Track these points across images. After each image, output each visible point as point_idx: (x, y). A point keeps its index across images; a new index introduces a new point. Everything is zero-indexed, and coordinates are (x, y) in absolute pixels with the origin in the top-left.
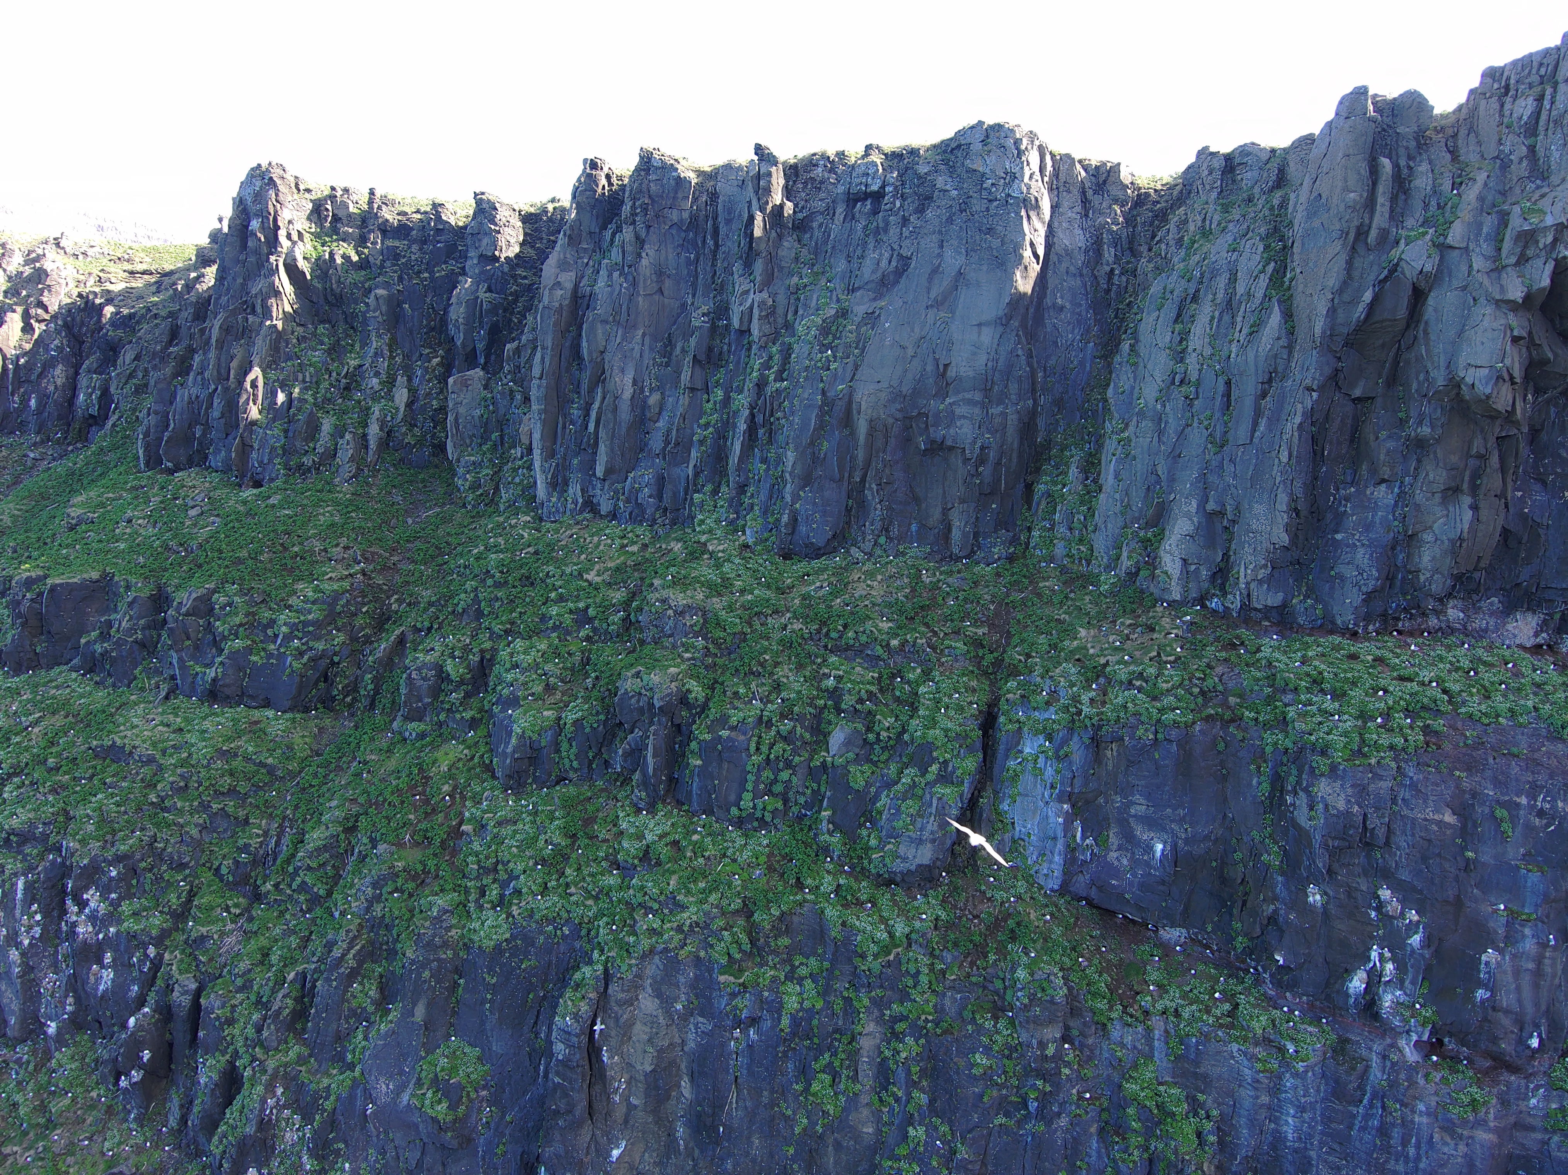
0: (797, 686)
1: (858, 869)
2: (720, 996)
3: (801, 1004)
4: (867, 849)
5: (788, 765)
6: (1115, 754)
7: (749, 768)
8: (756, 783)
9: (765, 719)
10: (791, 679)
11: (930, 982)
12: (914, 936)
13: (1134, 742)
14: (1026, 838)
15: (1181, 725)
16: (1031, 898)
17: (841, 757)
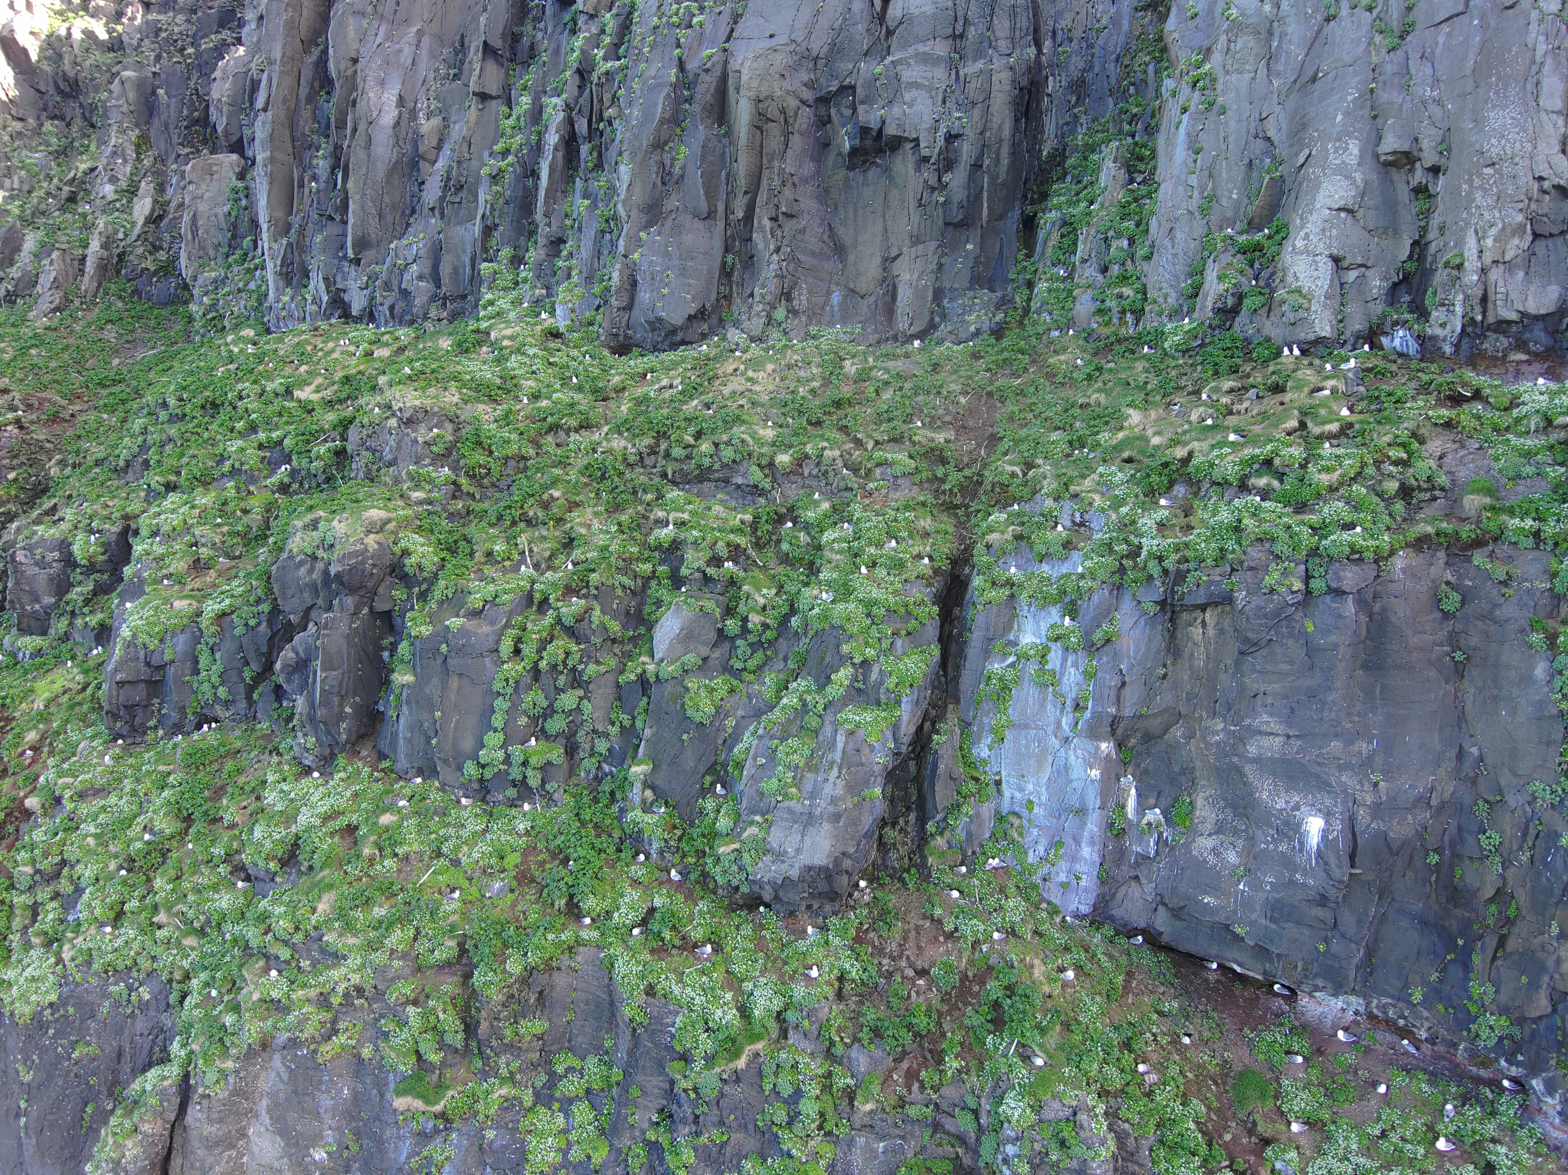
0: (601, 540)
1: (693, 877)
2: (399, 1137)
3: (565, 1152)
4: (712, 836)
5: (576, 680)
6: (1211, 631)
7: (497, 686)
8: (512, 713)
9: (537, 596)
10: (596, 525)
11: (822, 1114)
12: (791, 1016)
13: (1257, 601)
14: (1024, 812)
15: (1369, 555)
16: (1036, 932)
17: (672, 663)
